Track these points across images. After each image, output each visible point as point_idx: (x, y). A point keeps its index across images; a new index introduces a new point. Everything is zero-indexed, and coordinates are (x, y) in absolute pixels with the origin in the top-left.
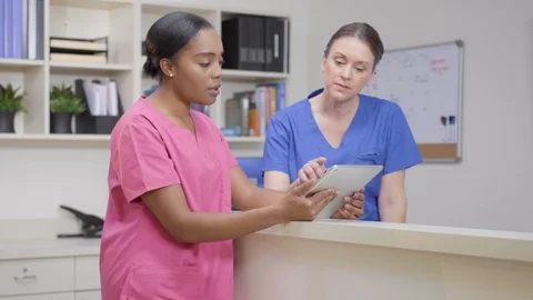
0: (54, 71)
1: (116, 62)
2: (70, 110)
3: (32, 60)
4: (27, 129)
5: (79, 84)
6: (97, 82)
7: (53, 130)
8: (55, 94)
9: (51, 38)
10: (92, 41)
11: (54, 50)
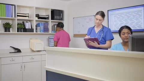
0: (18, 20)
1: (31, 18)
2: (21, 27)
3: (13, 17)
4: (12, 31)
5: (23, 22)
6: (27, 22)
7: (18, 31)
8: (18, 24)
9: (17, 13)
10: (26, 14)
11: (18, 16)
